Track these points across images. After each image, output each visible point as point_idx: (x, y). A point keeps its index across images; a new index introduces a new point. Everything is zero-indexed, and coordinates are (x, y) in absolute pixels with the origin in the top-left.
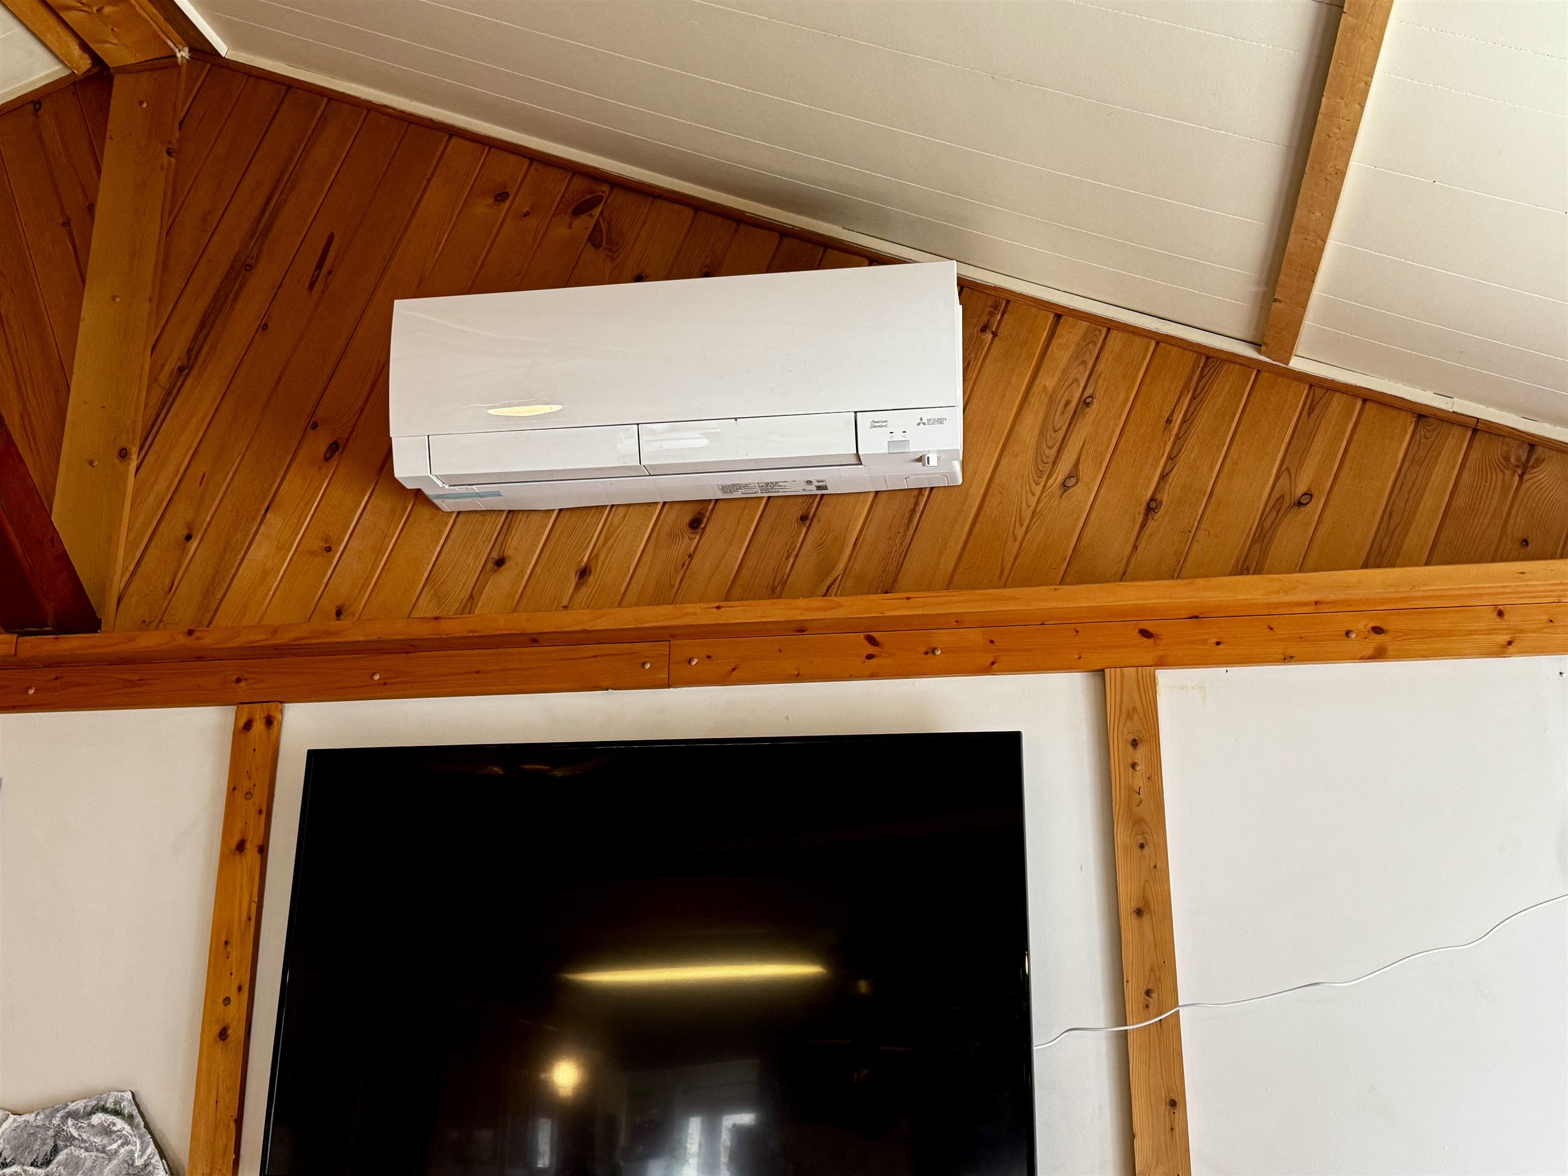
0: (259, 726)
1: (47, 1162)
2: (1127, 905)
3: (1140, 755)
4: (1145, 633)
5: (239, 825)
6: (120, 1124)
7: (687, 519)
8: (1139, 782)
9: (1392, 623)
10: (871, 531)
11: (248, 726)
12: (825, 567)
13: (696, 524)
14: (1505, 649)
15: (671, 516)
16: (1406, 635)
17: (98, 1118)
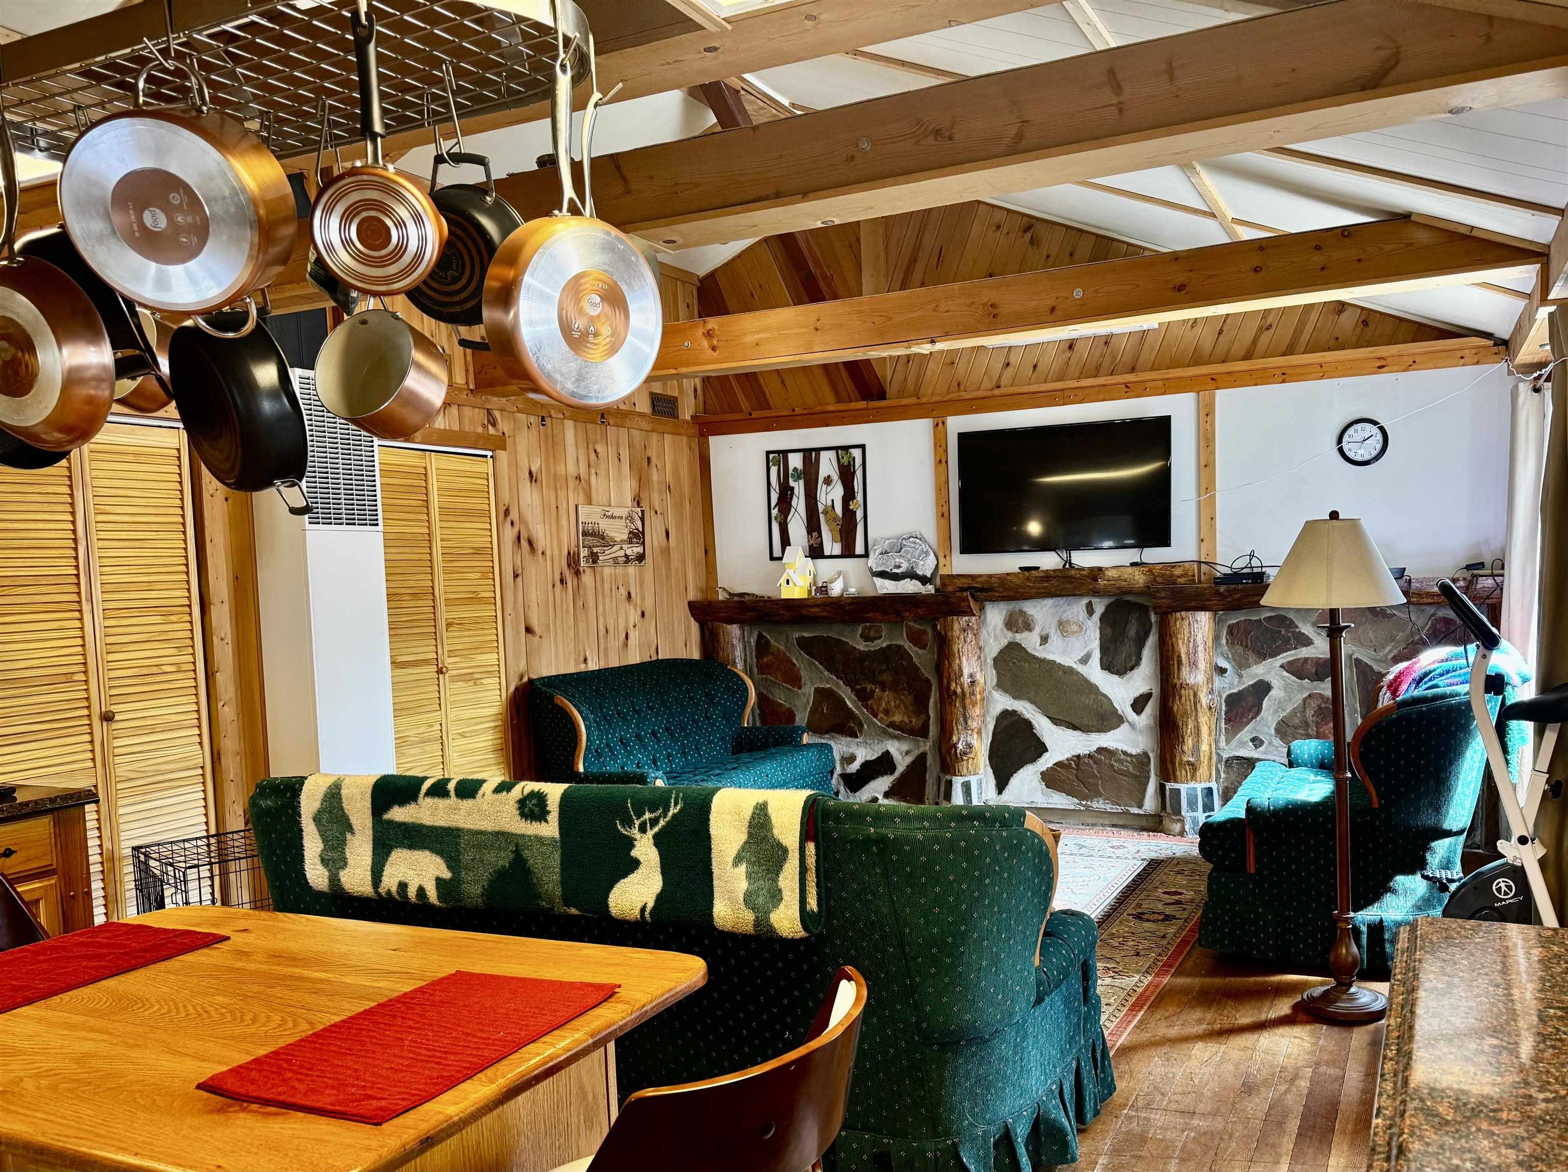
0: (940, 425)
1: (900, 552)
2: (1203, 464)
3: (1209, 419)
4: (1213, 379)
5: (938, 454)
6: (918, 541)
7: (1068, 345)
8: (1208, 427)
9: (1289, 372)
10: (1128, 346)
11: (937, 425)
12: (1112, 363)
13: (1071, 347)
14: (1322, 378)
15: (1062, 344)
16: (1291, 375)
17: (911, 539)
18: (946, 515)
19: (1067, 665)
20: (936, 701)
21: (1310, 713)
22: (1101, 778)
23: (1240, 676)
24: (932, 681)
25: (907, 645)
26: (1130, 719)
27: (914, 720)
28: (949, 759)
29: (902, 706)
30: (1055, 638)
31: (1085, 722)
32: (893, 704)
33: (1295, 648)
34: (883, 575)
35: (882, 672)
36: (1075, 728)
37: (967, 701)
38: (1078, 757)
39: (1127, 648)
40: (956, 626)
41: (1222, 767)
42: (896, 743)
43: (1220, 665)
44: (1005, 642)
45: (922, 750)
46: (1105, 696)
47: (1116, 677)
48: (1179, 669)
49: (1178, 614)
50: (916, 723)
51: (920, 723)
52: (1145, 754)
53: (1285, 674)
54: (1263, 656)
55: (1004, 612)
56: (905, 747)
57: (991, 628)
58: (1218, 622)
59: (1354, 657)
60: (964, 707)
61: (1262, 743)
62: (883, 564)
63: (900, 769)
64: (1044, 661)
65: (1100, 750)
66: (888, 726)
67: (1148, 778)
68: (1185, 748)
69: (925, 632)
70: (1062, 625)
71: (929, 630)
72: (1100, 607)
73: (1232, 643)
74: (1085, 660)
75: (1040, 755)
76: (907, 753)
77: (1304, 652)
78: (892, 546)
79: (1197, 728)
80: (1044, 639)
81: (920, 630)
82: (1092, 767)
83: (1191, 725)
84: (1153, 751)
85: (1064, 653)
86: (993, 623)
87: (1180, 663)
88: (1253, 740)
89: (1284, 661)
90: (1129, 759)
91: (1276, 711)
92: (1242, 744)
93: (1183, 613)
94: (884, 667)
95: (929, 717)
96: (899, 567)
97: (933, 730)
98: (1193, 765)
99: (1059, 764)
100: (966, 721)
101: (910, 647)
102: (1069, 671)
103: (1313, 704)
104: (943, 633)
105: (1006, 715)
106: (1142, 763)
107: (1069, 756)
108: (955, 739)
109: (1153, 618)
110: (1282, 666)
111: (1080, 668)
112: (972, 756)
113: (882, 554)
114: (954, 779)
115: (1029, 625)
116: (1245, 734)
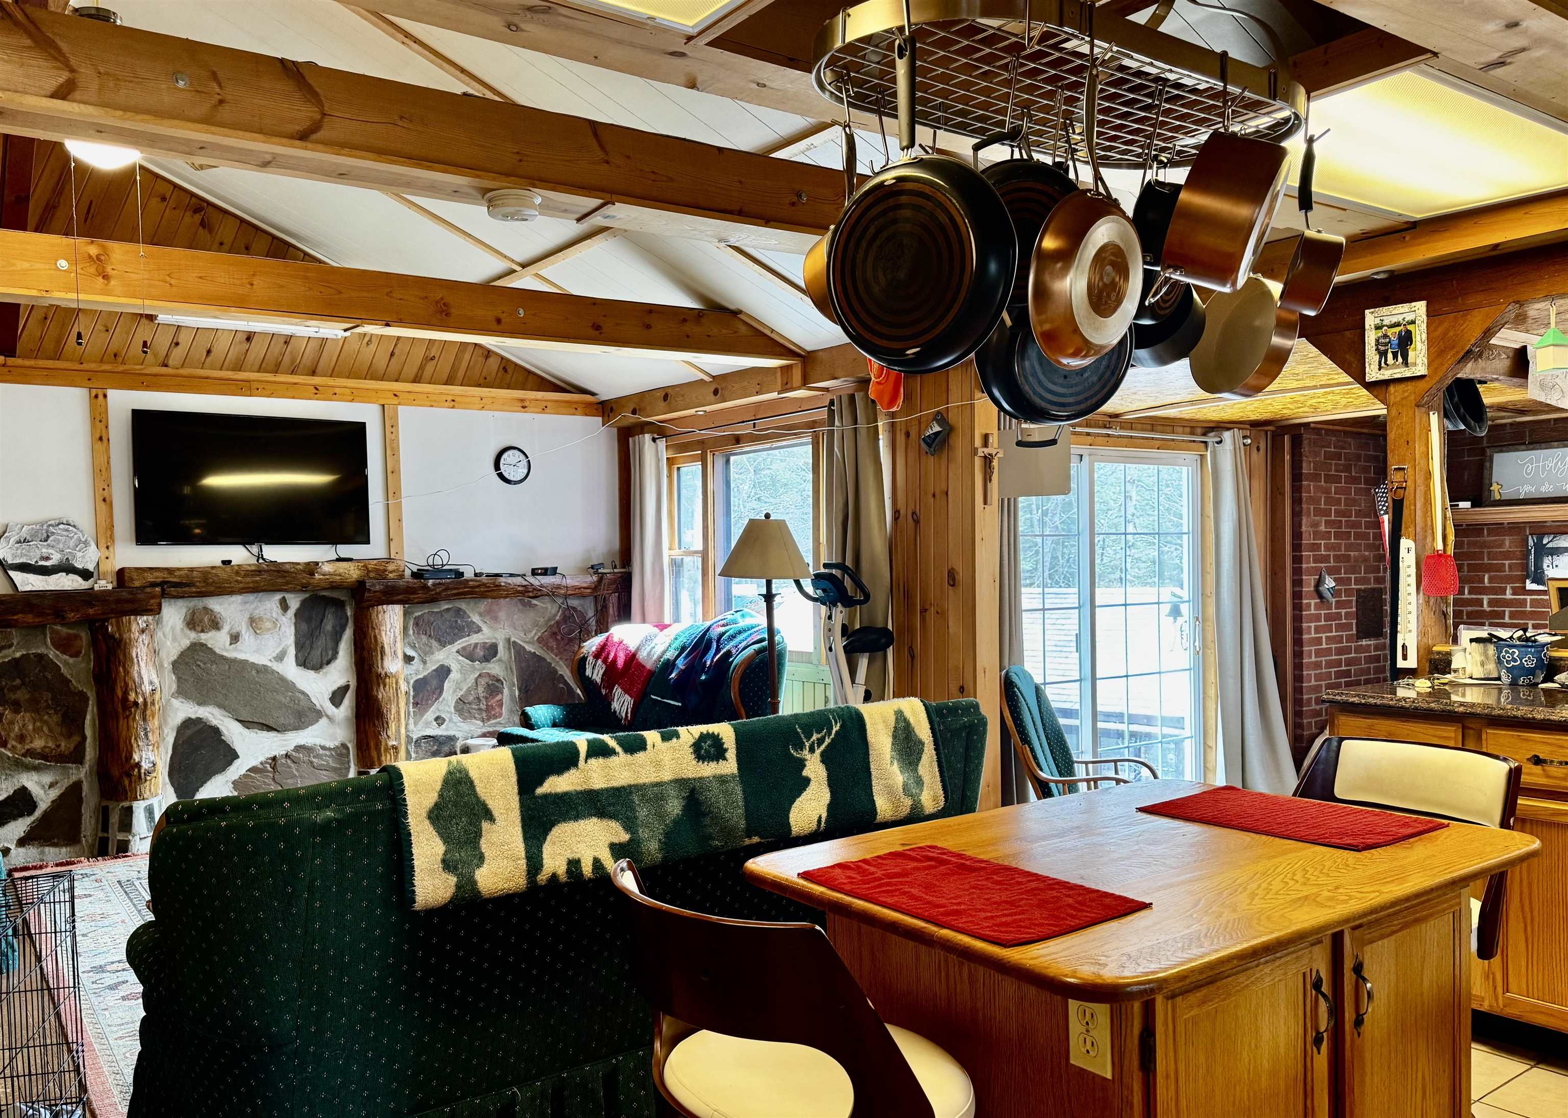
0: (101, 397)
1: (46, 540)
2: (389, 471)
3: (393, 430)
4: (395, 395)
5: (99, 431)
6: (71, 528)
7: (245, 337)
8: (393, 438)
9: (457, 399)
10: (307, 349)
12: (293, 361)
13: (248, 339)
14: (483, 409)
15: (237, 335)
16: (460, 402)
17: (61, 526)
18: (109, 500)
19: (261, 663)
20: (93, 720)
21: (481, 689)
22: (301, 777)
23: (425, 662)
24: (89, 694)
25: (52, 653)
26: (329, 713)
27: (63, 744)
28: (127, 782)
29: (45, 729)
30: (247, 636)
31: (282, 720)
32: (31, 727)
33: (469, 635)
34: (24, 568)
35: (14, 689)
36: (270, 728)
37: (148, 712)
38: (274, 759)
39: (322, 642)
40: (134, 627)
41: (412, 748)
42: (35, 776)
43: (408, 654)
44: (186, 643)
45: (74, 778)
46: (303, 693)
47: (312, 672)
48: (382, 659)
49: (380, 607)
50: (65, 746)
51: (72, 746)
52: (344, 745)
53: (461, 658)
54: (443, 644)
55: (184, 611)
56: (47, 779)
57: (167, 630)
58: (406, 613)
59: (513, 639)
60: (144, 719)
61: (444, 720)
62: (22, 555)
63: (43, 806)
64: (235, 661)
65: (298, 748)
66: (24, 755)
67: (349, 767)
68: (389, 733)
69: (77, 637)
70: (254, 622)
71: (83, 634)
72: (295, 602)
73: (418, 634)
74: (280, 658)
75: (230, 763)
76: (51, 786)
77: (475, 639)
78: (34, 535)
79: (398, 712)
80: (235, 638)
81: (69, 635)
82: (290, 767)
83: (393, 711)
84: (350, 742)
85: (257, 651)
86: (170, 624)
87: (383, 653)
88: (437, 719)
89: (460, 647)
90: (328, 753)
91: (455, 691)
92: (427, 724)
93: (385, 606)
94: (18, 682)
95: (84, 738)
96: (47, 558)
97: (90, 753)
98: (396, 748)
99: (253, 770)
100: (146, 735)
101: (57, 656)
102: (263, 670)
103: (483, 681)
104: (117, 635)
105: (188, 723)
106: (341, 755)
107: (262, 759)
108: (136, 757)
109: (349, 613)
110: (458, 652)
111: (275, 666)
112: (154, 775)
113: (19, 542)
114: (135, 804)
115: (217, 623)
116: (430, 715)
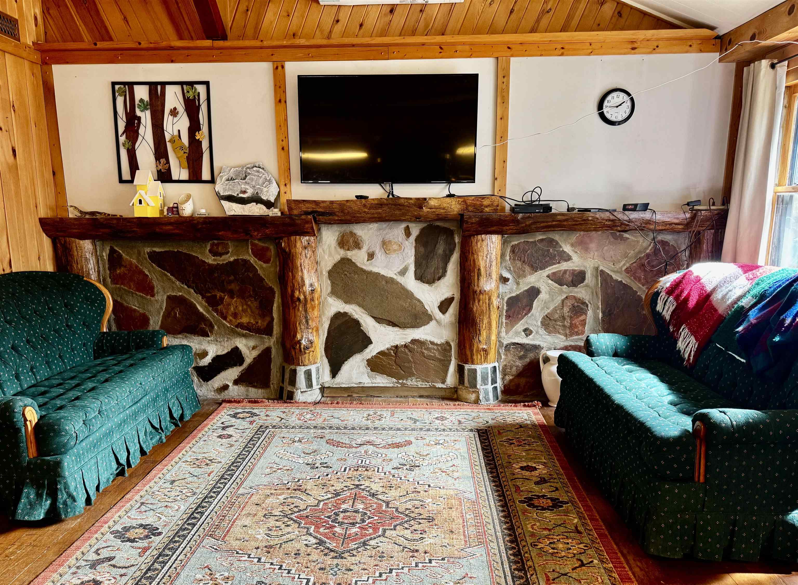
0: (280, 68)
1: (245, 179)
2: (499, 117)
3: (505, 80)
4: (509, 48)
5: (279, 95)
6: (261, 170)
7: (389, 10)
8: (504, 87)
9: (566, 47)
10: (439, 15)
11: (277, 68)
12: (427, 26)
13: (391, 11)
14: (590, 54)
15: (384, 8)
16: (569, 50)
17: (255, 169)
18: (286, 149)
19: (389, 276)
20: (278, 307)
21: (566, 310)
22: (415, 363)
23: (518, 284)
24: (276, 289)
25: (253, 260)
26: (437, 318)
27: (260, 322)
28: (293, 353)
29: (249, 310)
30: (379, 255)
31: (402, 320)
32: (240, 308)
33: (559, 263)
34: (230, 198)
35: (230, 282)
36: (394, 324)
37: (309, 306)
38: (396, 347)
39: (436, 262)
40: (298, 244)
41: (502, 351)
42: (244, 341)
43: (504, 275)
44: (337, 258)
45: (267, 345)
46: (419, 301)
47: (427, 285)
48: (478, 279)
49: (479, 237)
50: (261, 323)
51: (265, 324)
52: (448, 343)
53: (550, 282)
54: (535, 269)
55: (337, 234)
56: (252, 343)
57: (326, 247)
58: (504, 243)
59: (601, 268)
60: (306, 311)
61: (531, 332)
62: (230, 189)
63: (248, 360)
64: (370, 273)
65: (414, 341)
66: (237, 326)
67: (451, 360)
68: (481, 339)
69: (268, 249)
70: (385, 244)
71: (272, 247)
72: (415, 230)
73: (514, 259)
74: (403, 272)
75: (366, 347)
76: (254, 348)
77: (564, 266)
78: (238, 174)
79: (490, 323)
80: (371, 256)
81: (263, 247)
82: (407, 355)
83: (485, 321)
84: (453, 341)
85: (386, 267)
86: (328, 243)
87: (479, 275)
88: (525, 330)
89: (550, 272)
90: (435, 347)
91: (542, 309)
92: (517, 333)
93: (483, 236)
94: (232, 278)
95: (273, 319)
96: (244, 192)
97: (277, 329)
98: (486, 351)
99: (381, 353)
100: (307, 322)
101: (256, 262)
102: (390, 281)
103: (569, 303)
104: (287, 250)
105: (338, 316)
106: (445, 350)
107: (388, 346)
108: (299, 336)
109: (457, 240)
110: (548, 276)
111: (399, 279)
112: (312, 349)
113: (228, 180)
114: (298, 368)
115: (359, 244)
116: (520, 326)
